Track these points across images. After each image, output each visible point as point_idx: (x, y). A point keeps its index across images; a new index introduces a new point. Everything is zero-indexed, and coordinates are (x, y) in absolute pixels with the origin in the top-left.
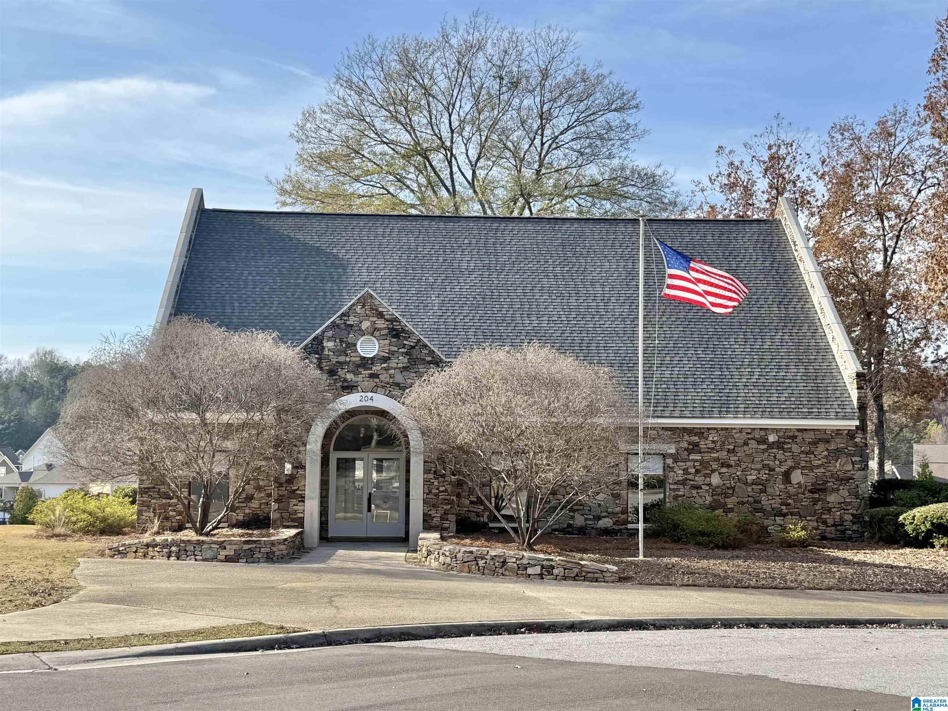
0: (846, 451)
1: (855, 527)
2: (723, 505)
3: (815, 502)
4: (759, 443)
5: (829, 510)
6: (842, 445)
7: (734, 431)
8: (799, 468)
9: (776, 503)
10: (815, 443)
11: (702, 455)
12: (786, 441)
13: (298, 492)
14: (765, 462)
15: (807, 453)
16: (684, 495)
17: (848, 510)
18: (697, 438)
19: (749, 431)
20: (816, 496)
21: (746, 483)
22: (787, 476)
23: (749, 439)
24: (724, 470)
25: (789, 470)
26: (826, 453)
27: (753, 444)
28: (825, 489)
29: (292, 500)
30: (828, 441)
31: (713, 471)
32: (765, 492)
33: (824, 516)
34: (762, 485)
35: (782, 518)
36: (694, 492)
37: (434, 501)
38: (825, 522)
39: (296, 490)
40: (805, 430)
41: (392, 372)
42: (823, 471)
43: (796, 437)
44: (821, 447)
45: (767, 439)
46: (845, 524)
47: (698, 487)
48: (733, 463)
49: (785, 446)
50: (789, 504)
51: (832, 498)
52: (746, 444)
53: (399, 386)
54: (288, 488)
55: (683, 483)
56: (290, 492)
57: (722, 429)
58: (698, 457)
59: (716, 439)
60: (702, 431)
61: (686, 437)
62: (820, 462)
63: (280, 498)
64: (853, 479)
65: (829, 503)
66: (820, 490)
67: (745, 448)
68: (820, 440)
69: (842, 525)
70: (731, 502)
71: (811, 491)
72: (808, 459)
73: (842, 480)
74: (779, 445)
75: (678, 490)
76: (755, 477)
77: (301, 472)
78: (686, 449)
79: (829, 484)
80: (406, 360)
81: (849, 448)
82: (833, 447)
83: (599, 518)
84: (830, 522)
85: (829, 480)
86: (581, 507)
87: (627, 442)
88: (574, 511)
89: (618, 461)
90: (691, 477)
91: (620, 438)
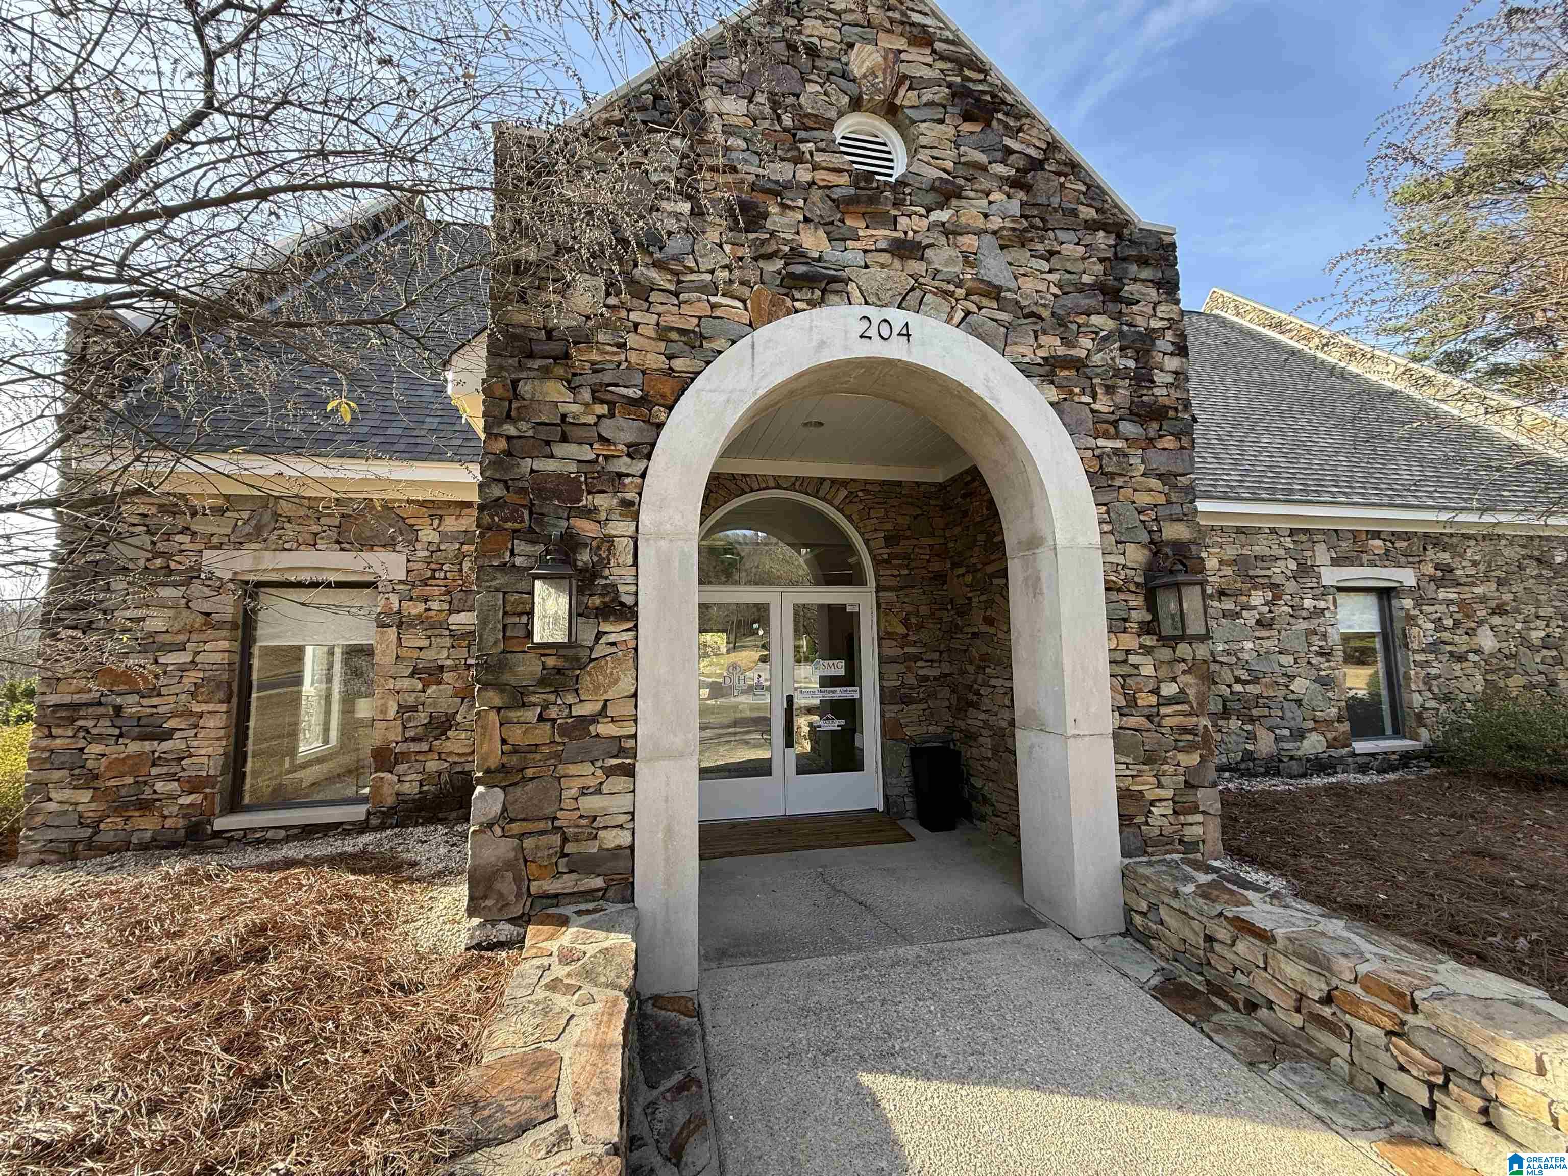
2: (1502, 693)
4: (1540, 565)
11: (1459, 589)
13: (605, 729)
16: (1440, 676)
18: (1447, 555)
19: (1525, 542)
21: (1532, 647)
23: (1525, 558)
24: (1497, 620)
27: (1532, 568)
29: (572, 769)
31: (1481, 623)
32: (1562, 664)
34: (1555, 649)
36: (1457, 666)
37: (1151, 739)
39: (593, 719)
41: (969, 242)
45: (1552, 558)
47: (1461, 658)
52: (1523, 567)
53: (998, 298)
54: (553, 712)
55: (1436, 648)
56: (565, 731)
57: (1485, 538)
58: (1453, 595)
59: (1476, 557)
60: (1455, 539)
61: (1431, 554)
63: (514, 760)
67: (1522, 576)
70: (1514, 686)
75: (1429, 663)
76: (1543, 634)
77: (615, 631)
78: (1433, 579)
80: (1014, 207)
83: (1299, 735)
86: (1266, 712)
87: (1336, 562)
88: (1252, 720)
89: (1322, 605)
90: (1446, 636)
91: (1322, 555)
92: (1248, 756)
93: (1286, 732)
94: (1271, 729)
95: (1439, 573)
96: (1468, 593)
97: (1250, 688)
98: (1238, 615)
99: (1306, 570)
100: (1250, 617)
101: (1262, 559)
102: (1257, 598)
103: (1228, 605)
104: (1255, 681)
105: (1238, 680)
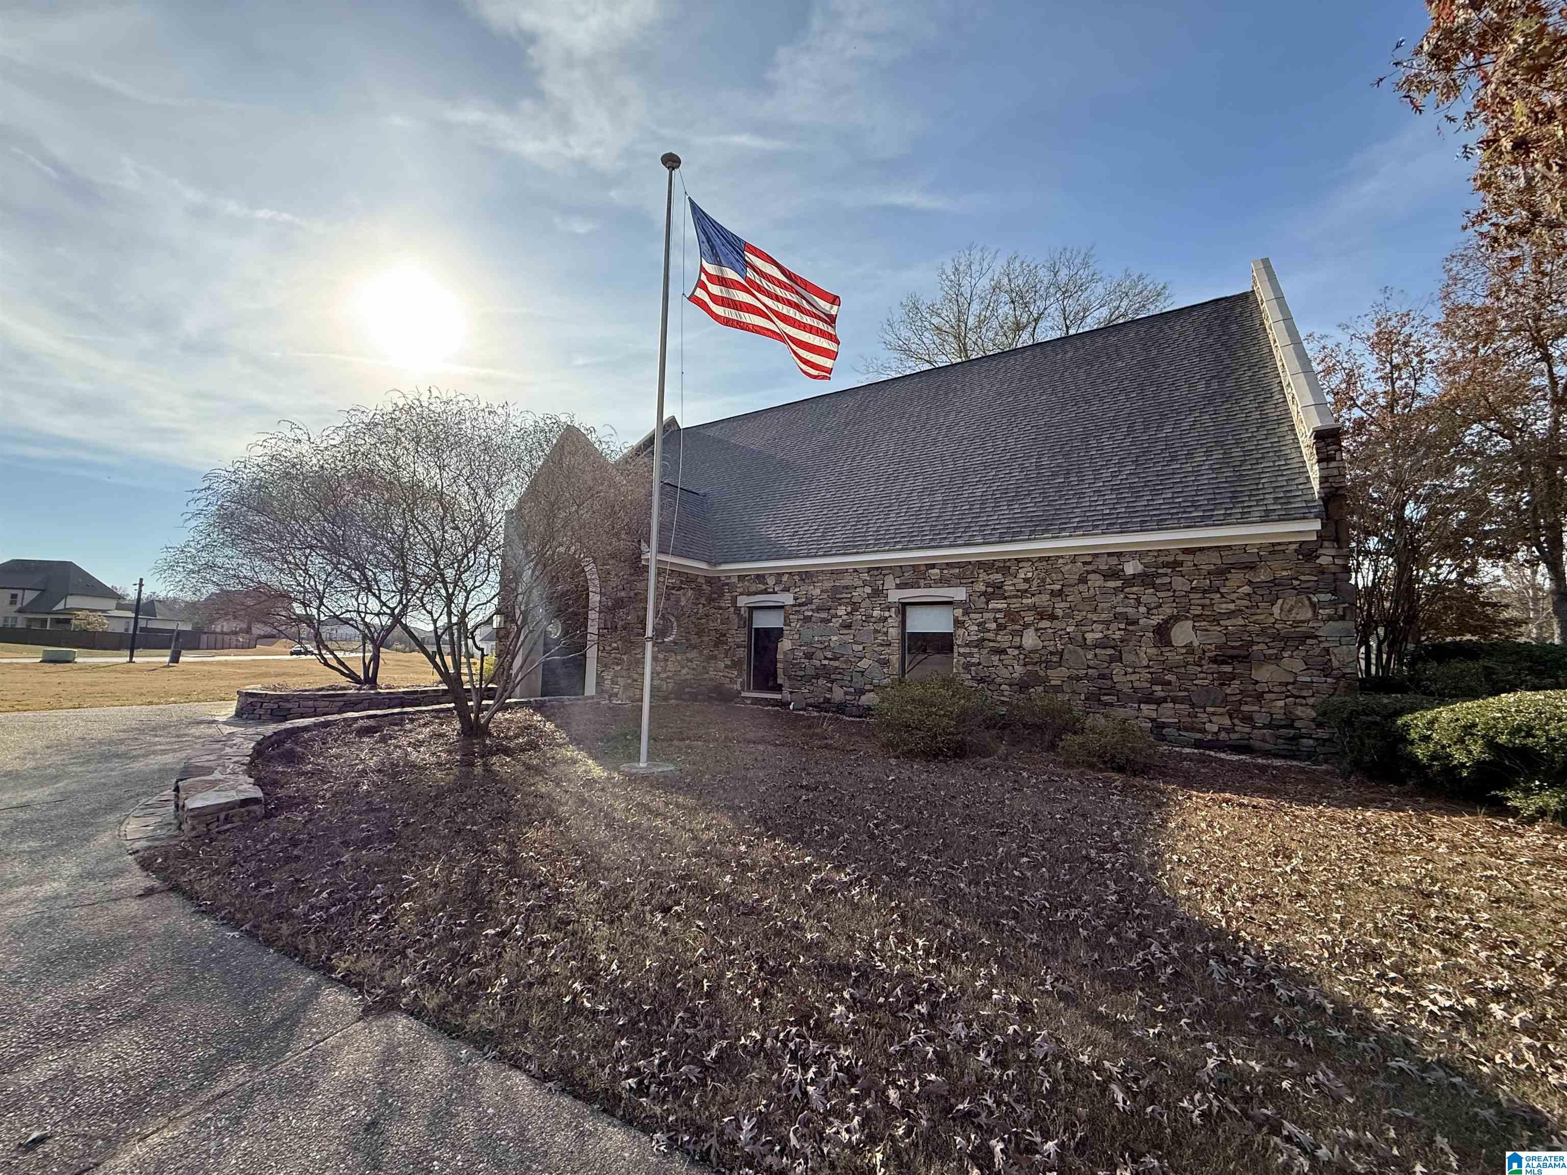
0: (1295, 583)
1: (1322, 733)
2: (1044, 681)
3: (1225, 680)
4: (1106, 576)
5: (1260, 697)
6: (1285, 573)
7: (1061, 561)
8: (1187, 618)
9: (1141, 680)
10: (1222, 572)
11: (1009, 601)
12: (1160, 571)
14: (1118, 610)
15: (1204, 592)
16: (979, 664)
17: (1304, 698)
18: (999, 576)
19: (1089, 559)
20: (1227, 669)
21: (1084, 645)
22: (1162, 633)
23: (1088, 572)
24: (1045, 624)
25: (1166, 622)
26: (1247, 589)
27: (1095, 580)
28: (1246, 657)
30: (1251, 567)
31: (1026, 626)
32: (1120, 660)
33: (1245, 708)
34: (1113, 648)
35: (1154, 707)
36: (995, 658)
38: (1248, 719)
40: (1201, 549)
42: (1242, 622)
43: (1181, 564)
44: (1236, 577)
45: (1123, 570)
46: (1297, 724)
47: (1003, 652)
48: (1059, 613)
49: (1158, 581)
50: (1169, 683)
51: (1264, 674)
52: (1083, 580)
55: (980, 643)
57: (1040, 559)
58: (1001, 605)
59: (1030, 575)
60: (1008, 564)
61: (983, 576)
62: (1232, 606)
64: (1316, 637)
65: (1257, 682)
66: (1233, 657)
67: (1082, 587)
68: (1233, 566)
69: (1291, 726)
70: (1056, 676)
71: (1214, 660)
72: (1207, 602)
73: (1286, 639)
74: (1146, 579)
75: (971, 655)
76: (1100, 635)
78: (984, 593)
79: (1255, 648)
81: (1302, 578)
82: (1263, 576)
83: (862, 692)
84: (1261, 719)
85: (1256, 639)
86: (839, 677)
87: (898, 587)
88: (832, 682)
89: (887, 614)
90: (991, 635)
91: (890, 582)
92: (827, 701)
93: (852, 690)
94: (841, 687)
95: (990, 590)
96: (1015, 604)
97: (832, 663)
98: (830, 621)
99: (878, 592)
100: (836, 623)
101: (847, 587)
102: (841, 611)
103: (824, 615)
104: (835, 659)
105: (826, 658)
